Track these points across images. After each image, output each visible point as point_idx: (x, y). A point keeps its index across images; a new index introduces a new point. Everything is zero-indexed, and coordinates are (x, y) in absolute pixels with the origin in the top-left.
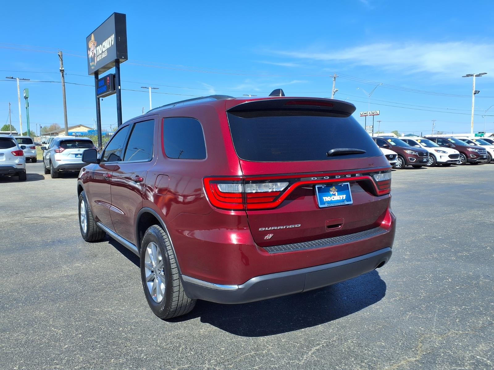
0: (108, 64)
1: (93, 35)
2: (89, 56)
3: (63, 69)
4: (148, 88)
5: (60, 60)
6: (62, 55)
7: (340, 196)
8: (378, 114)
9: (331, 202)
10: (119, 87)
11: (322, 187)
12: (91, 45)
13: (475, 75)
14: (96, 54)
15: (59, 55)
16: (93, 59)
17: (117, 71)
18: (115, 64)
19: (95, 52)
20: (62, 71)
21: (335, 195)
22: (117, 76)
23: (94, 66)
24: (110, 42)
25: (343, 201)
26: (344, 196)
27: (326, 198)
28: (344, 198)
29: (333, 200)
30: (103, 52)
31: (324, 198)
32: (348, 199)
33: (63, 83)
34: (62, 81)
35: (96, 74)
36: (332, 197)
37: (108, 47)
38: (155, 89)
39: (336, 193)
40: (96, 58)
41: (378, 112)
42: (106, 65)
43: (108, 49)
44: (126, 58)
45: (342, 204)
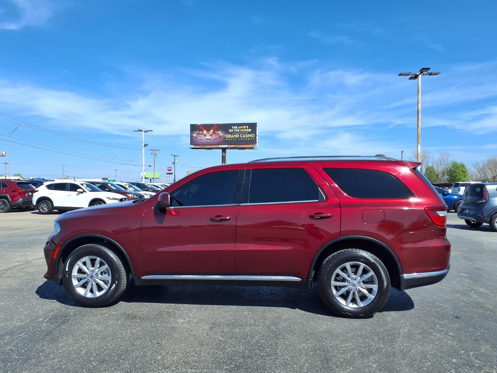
8: (4, 155)
13: (143, 131)
41: (4, 153)
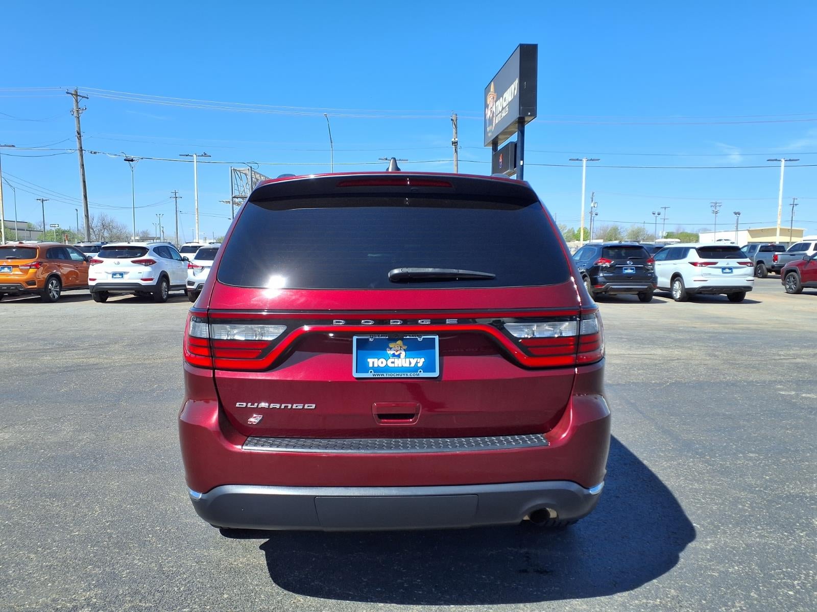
0: (507, 127)
1: (492, 83)
2: (487, 116)
3: (456, 140)
4: (581, 160)
5: (454, 126)
6: (456, 120)
7: (412, 360)
9: (386, 369)
10: (522, 162)
11: (368, 339)
12: (490, 100)
14: (495, 112)
15: (452, 120)
16: (491, 120)
17: (520, 139)
18: (518, 126)
19: (494, 109)
20: (455, 143)
21: (399, 356)
22: (519, 145)
23: (492, 133)
24: (512, 92)
25: (415, 369)
26: (421, 361)
27: (376, 360)
28: (420, 365)
29: (390, 365)
30: (503, 109)
31: (370, 361)
32: (428, 367)
33: (456, 162)
34: (455, 159)
35: (495, 143)
36: (391, 360)
37: (510, 100)
38: (593, 160)
39: (403, 354)
40: (494, 119)
42: (505, 129)
43: (509, 103)
44: (534, 115)
45: (413, 375)
